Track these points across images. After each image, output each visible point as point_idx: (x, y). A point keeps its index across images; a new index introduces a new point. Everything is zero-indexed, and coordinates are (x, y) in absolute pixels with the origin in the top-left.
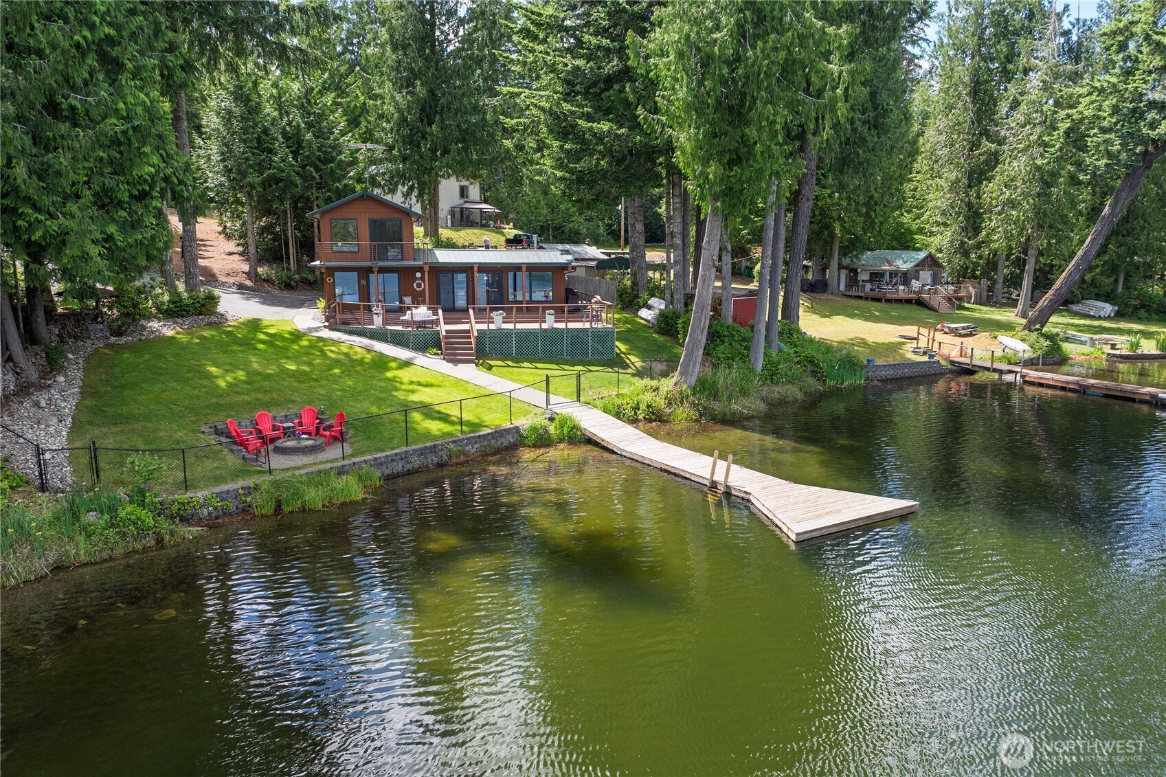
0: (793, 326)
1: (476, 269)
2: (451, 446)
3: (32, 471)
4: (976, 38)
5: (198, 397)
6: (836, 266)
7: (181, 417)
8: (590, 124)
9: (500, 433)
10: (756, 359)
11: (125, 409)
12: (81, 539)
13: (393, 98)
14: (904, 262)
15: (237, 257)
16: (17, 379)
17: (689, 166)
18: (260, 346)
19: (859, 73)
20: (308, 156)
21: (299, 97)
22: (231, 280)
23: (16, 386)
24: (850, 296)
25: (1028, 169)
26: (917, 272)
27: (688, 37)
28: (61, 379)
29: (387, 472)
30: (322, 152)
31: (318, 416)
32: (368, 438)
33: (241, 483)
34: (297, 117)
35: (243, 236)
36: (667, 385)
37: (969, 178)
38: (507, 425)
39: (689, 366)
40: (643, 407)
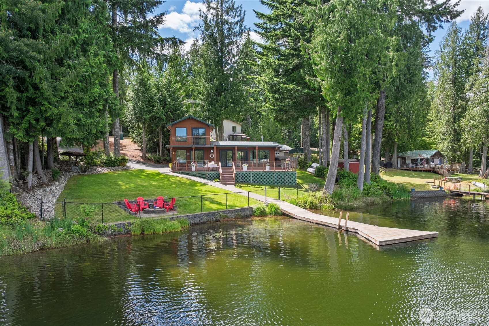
0: (377, 175)
1: (236, 148)
2: (221, 213)
3: (38, 213)
4: (454, 59)
5: (113, 192)
6: (396, 156)
7: (105, 198)
8: (285, 86)
9: (243, 210)
10: (360, 186)
11: (81, 194)
12: (54, 238)
13: (204, 85)
14: (426, 155)
15: (138, 151)
16: (38, 181)
17: (328, 95)
18: (143, 177)
19: (402, 56)
20: (169, 108)
21: (166, 85)
22: (135, 159)
23: (38, 183)
24: (403, 169)
25: (481, 111)
26: (433, 159)
27: (326, 40)
28: (57, 183)
29: (192, 222)
30: (175, 107)
31: (164, 200)
32: (185, 209)
33: (127, 221)
34: (165, 92)
35: (141, 142)
36: (319, 194)
37: (454, 119)
38: (247, 207)
39: (329, 185)
40: (308, 203)
